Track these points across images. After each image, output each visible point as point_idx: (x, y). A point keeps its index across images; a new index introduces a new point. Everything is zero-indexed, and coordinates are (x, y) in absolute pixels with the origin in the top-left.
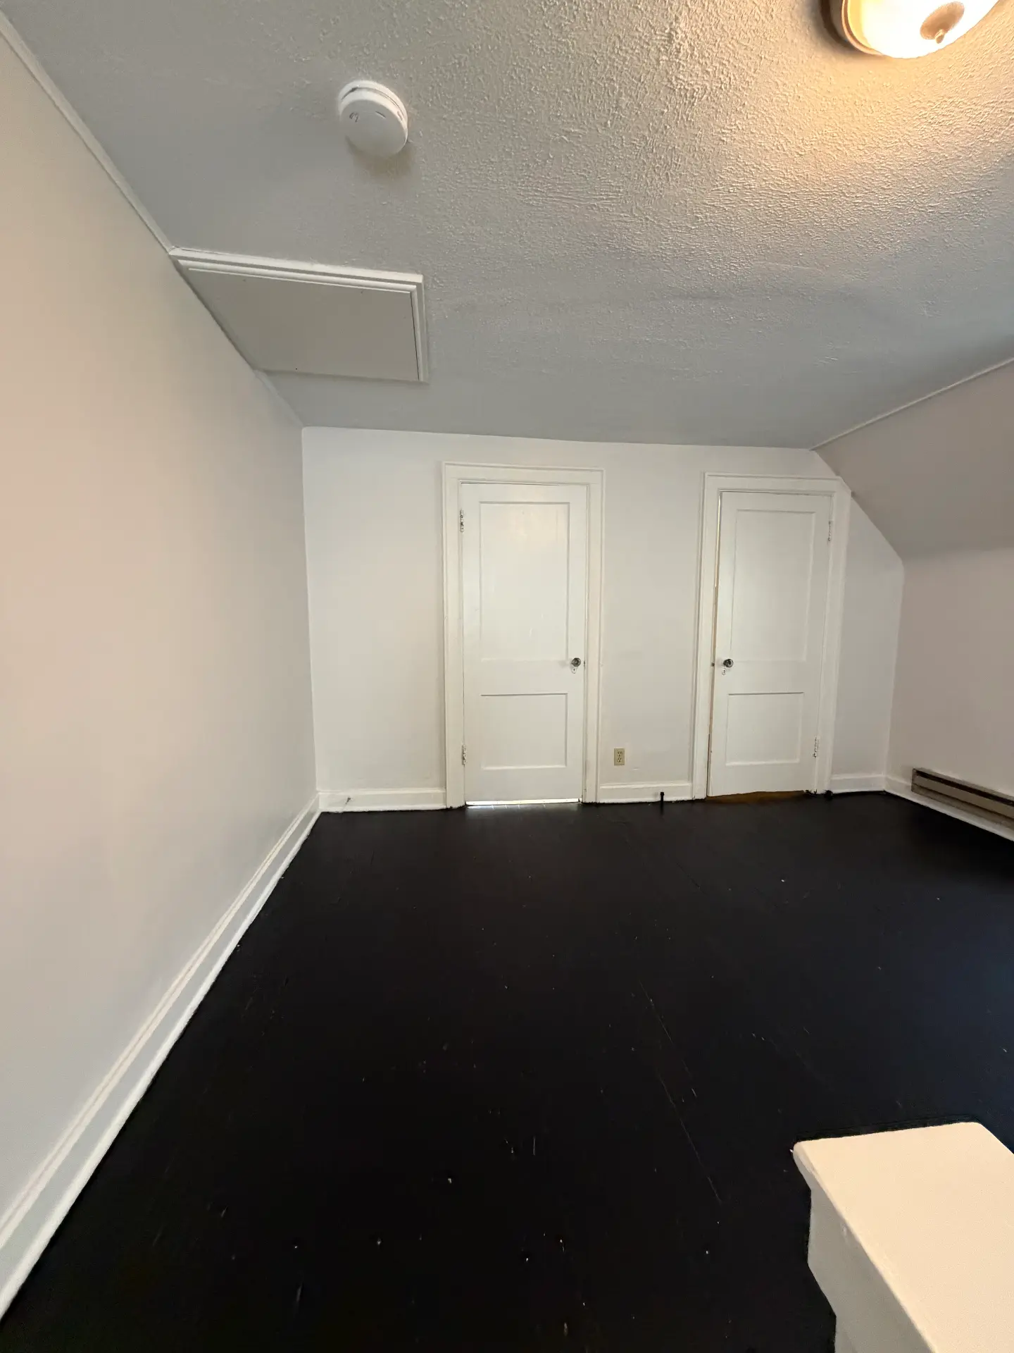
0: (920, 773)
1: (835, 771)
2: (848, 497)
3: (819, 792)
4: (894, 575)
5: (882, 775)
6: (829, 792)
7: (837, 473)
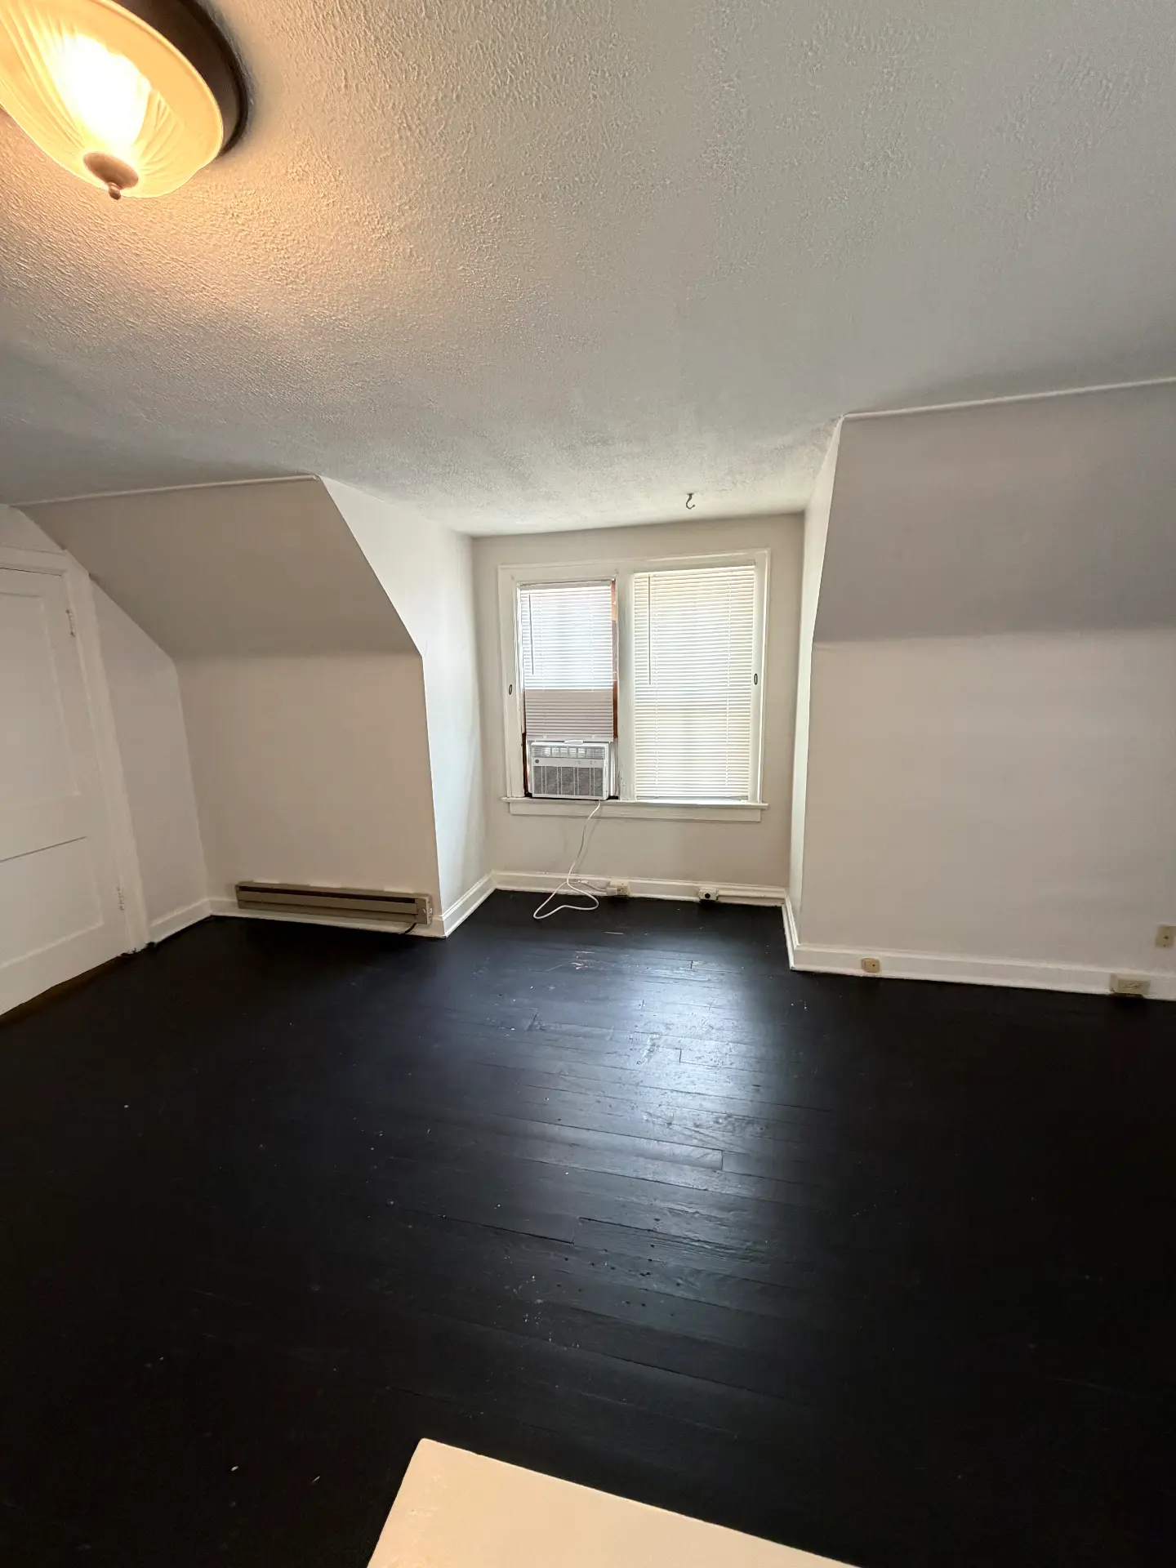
0: (242, 888)
1: (151, 916)
2: (86, 579)
3: (138, 950)
4: (168, 676)
5: (206, 900)
6: (151, 945)
7: (63, 548)
